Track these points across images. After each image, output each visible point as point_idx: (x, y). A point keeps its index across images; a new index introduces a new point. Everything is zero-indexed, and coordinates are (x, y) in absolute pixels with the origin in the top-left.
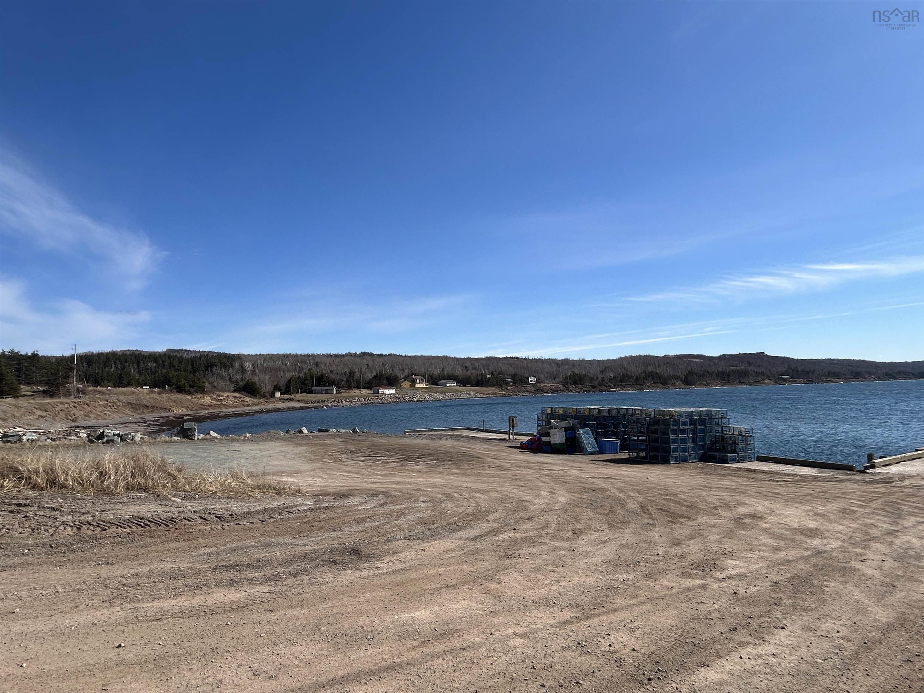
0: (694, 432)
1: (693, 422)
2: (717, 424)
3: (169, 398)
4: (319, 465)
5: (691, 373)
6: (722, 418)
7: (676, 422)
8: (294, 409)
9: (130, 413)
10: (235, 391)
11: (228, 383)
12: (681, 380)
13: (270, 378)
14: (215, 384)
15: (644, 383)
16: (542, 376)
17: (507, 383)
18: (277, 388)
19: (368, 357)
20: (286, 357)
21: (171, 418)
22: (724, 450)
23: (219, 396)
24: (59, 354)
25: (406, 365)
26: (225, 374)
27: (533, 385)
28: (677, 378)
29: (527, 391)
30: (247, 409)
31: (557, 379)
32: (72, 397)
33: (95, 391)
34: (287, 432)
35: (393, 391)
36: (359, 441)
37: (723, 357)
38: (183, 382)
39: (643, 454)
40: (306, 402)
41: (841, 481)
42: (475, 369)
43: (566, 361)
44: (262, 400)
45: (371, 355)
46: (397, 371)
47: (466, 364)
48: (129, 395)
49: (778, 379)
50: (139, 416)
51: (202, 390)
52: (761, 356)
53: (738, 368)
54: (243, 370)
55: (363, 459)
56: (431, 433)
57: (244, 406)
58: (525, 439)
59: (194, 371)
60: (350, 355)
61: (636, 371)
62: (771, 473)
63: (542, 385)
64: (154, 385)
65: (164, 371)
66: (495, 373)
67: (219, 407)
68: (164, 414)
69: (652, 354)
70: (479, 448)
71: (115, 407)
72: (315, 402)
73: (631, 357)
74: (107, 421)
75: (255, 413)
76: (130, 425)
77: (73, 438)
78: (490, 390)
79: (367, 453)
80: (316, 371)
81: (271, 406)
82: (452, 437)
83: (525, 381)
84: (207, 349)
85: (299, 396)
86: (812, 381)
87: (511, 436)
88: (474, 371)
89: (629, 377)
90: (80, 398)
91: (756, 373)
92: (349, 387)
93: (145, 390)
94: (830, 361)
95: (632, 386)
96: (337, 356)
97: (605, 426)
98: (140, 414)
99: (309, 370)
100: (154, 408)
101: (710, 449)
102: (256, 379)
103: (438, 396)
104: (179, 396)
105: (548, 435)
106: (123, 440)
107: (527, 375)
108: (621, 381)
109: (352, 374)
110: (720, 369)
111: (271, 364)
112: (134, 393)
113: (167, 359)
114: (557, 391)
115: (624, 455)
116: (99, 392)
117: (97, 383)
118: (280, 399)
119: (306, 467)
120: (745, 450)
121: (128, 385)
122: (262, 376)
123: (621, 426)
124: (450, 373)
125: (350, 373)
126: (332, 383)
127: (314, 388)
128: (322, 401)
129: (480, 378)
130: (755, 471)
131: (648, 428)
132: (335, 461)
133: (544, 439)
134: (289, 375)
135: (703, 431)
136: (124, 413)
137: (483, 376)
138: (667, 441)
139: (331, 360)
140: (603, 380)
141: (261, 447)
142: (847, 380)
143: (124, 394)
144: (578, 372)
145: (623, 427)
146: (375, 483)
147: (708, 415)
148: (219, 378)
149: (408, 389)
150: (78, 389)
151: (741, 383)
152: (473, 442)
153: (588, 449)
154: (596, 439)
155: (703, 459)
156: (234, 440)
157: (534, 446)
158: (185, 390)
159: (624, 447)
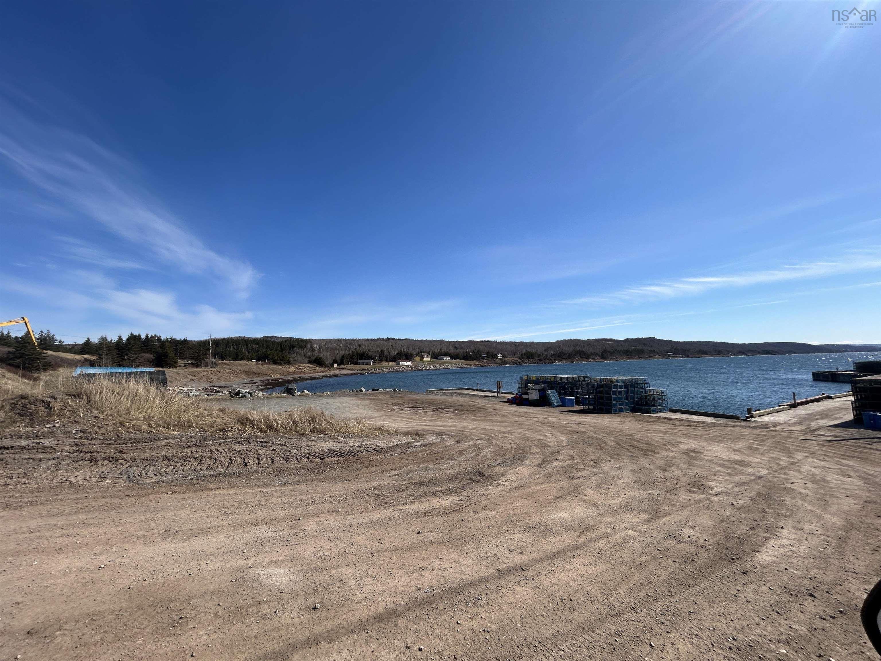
0: (627, 392)
1: (626, 386)
2: (642, 388)
3: (269, 368)
4: (383, 412)
5: (605, 351)
6: (645, 383)
7: (616, 386)
8: (347, 375)
9: (245, 377)
10: (308, 363)
11: (304, 358)
12: (599, 356)
13: (330, 355)
14: (296, 358)
15: (575, 358)
16: (506, 353)
17: (483, 358)
18: (335, 361)
19: (392, 341)
20: (339, 341)
21: (271, 381)
22: (647, 404)
23: (300, 366)
24: (198, 339)
25: (417, 346)
26: (301, 352)
27: (500, 359)
28: (597, 354)
29: (497, 363)
30: (317, 375)
31: (516, 355)
32: (209, 367)
33: (223, 363)
34: (353, 391)
35: (409, 363)
36: (401, 397)
37: (627, 340)
38: (276, 358)
39: (591, 407)
40: (354, 370)
41: (734, 427)
42: (462, 348)
43: (521, 343)
44: (326, 369)
45: (393, 339)
46: (411, 350)
47: (456, 346)
48: (244, 366)
49: (665, 355)
50: (250, 379)
51: (289, 363)
52: (652, 340)
53: (638, 348)
54: (313, 350)
55: (409, 409)
56: (444, 392)
57: (315, 372)
58: (510, 396)
59: (282, 350)
60: (380, 339)
61: (568, 350)
62: (682, 420)
63: (506, 359)
64: (258, 360)
65: (264, 350)
66: (475, 351)
67: (300, 373)
68: (266, 378)
69: (579, 339)
70: (481, 402)
71: (235, 373)
72: (359, 370)
73: (565, 340)
74: (232, 382)
75: (322, 377)
76: (246, 385)
77: (220, 394)
78: (472, 362)
79: (410, 406)
80: (360, 350)
81: (332, 373)
82: (459, 394)
83: (494, 356)
84: (289, 336)
85: (349, 366)
86: (688, 357)
87: (499, 394)
88: (461, 350)
89: (565, 354)
90: (214, 368)
91: (650, 351)
92: (381, 361)
93: (253, 363)
94: (699, 343)
95: (566, 359)
96: (372, 340)
97: (564, 388)
98: (251, 378)
99: (356, 349)
100: (259, 374)
101: (637, 404)
102: (322, 355)
103: (438, 366)
104: (275, 366)
105: (527, 394)
106: (251, 396)
107: (496, 352)
108: (559, 356)
109: (382, 352)
110: (625, 349)
111: (330, 346)
112: (247, 364)
113: (265, 343)
114: (516, 363)
115: (580, 408)
116: (226, 364)
117: (223, 358)
118: (337, 369)
119: (375, 414)
120: (661, 405)
121: (242, 359)
122: (325, 353)
123: (575, 388)
124: (446, 351)
125: (382, 351)
126: (370, 358)
127: (358, 361)
128: (364, 370)
129: (465, 354)
130: (670, 419)
131: (596, 390)
132: (392, 410)
133: (524, 396)
134: (342, 353)
135: (633, 392)
136: (241, 377)
137: (467, 353)
138: (610, 399)
139: (368, 343)
140: (547, 356)
141: (340, 401)
142: (712, 355)
143: (241, 365)
144: (530, 351)
145: (576, 389)
146: (426, 425)
147: (635, 382)
148: (298, 355)
149: (418, 362)
150: (212, 362)
151: (639, 358)
152: (474, 398)
153: (555, 404)
154: (559, 397)
155: (634, 410)
156: (320, 396)
157: (517, 401)
158: (278, 363)
159: (578, 402)
